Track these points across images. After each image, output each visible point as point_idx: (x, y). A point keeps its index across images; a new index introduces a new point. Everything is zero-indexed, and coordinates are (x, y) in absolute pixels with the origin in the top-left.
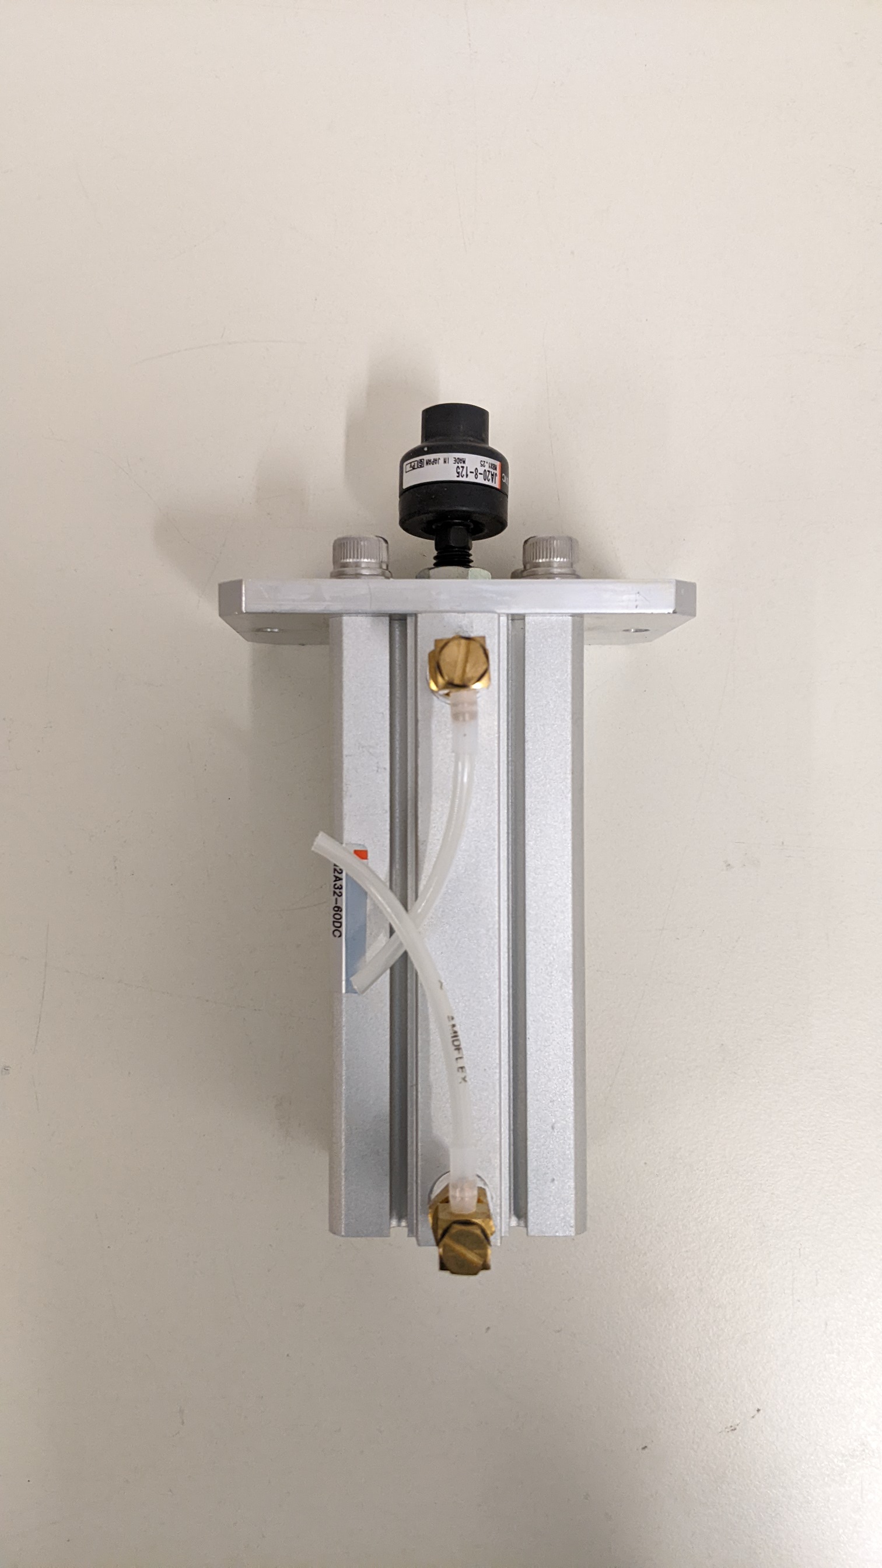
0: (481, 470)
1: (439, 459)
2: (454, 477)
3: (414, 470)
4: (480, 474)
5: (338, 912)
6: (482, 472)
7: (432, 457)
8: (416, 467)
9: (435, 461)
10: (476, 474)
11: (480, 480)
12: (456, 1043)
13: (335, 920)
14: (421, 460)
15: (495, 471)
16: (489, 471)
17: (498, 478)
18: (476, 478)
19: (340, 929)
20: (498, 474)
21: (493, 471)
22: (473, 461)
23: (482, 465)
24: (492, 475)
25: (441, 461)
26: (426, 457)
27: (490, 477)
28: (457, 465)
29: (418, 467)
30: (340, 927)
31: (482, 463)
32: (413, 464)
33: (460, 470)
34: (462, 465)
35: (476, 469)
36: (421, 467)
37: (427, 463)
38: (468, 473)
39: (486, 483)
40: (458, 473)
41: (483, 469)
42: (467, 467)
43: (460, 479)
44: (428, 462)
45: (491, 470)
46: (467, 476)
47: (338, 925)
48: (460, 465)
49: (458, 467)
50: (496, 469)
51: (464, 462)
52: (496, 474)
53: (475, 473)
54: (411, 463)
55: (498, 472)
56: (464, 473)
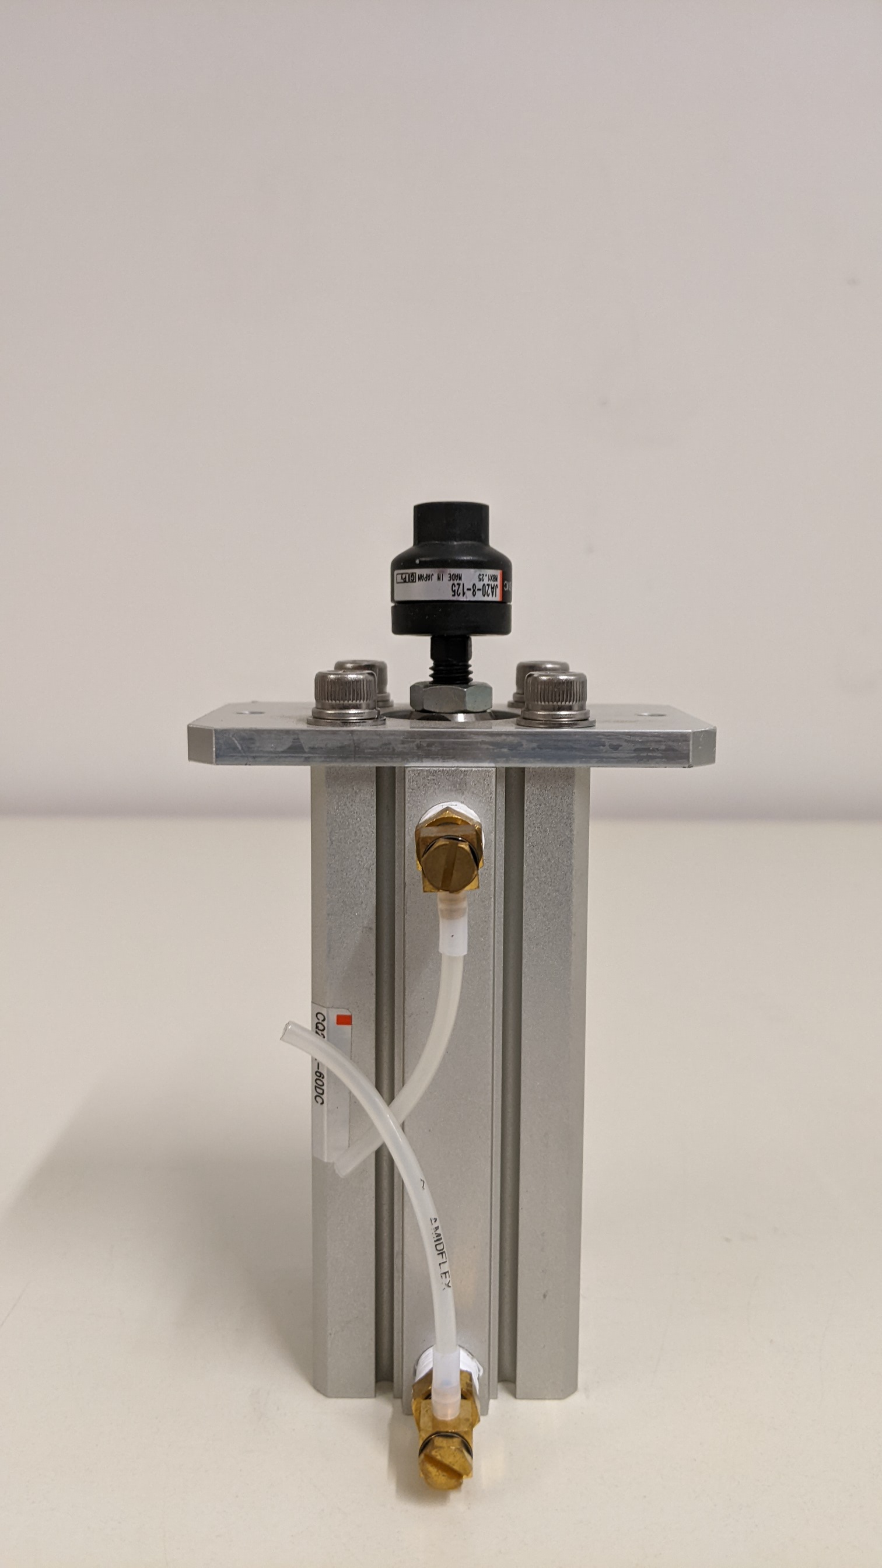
0: (479, 585)
1: (432, 575)
2: (448, 596)
3: (406, 584)
4: (479, 590)
5: (321, 1078)
6: (481, 587)
7: (425, 572)
8: (407, 580)
9: (428, 577)
10: (474, 591)
11: (479, 597)
12: (439, 1247)
13: (317, 1085)
14: (413, 574)
15: (495, 583)
16: (488, 585)
17: (498, 591)
18: (474, 595)
19: (321, 1096)
20: (499, 586)
21: (492, 583)
22: (469, 576)
23: (480, 580)
24: (492, 588)
25: (435, 577)
26: (418, 572)
27: (490, 591)
28: (452, 582)
29: (409, 581)
30: (323, 1094)
31: (481, 577)
32: (404, 576)
33: (456, 588)
34: (458, 581)
35: (474, 585)
36: (413, 581)
37: (419, 579)
38: (465, 590)
39: (486, 599)
40: (454, 591)
41: (482, 583)
42: (463, 585)
43: (456, 598)
44: (421, 578)
45: (490, 583)
46: (464, 594)
47: (320, 1091)
48: (456, 582)
49: (453, 584)
50: (496, 580)
51: (460, 579)
52: (497, 585)
53: (472, 590)
54: (402, 574)
55: (499, 583)
56: (461, 590)
